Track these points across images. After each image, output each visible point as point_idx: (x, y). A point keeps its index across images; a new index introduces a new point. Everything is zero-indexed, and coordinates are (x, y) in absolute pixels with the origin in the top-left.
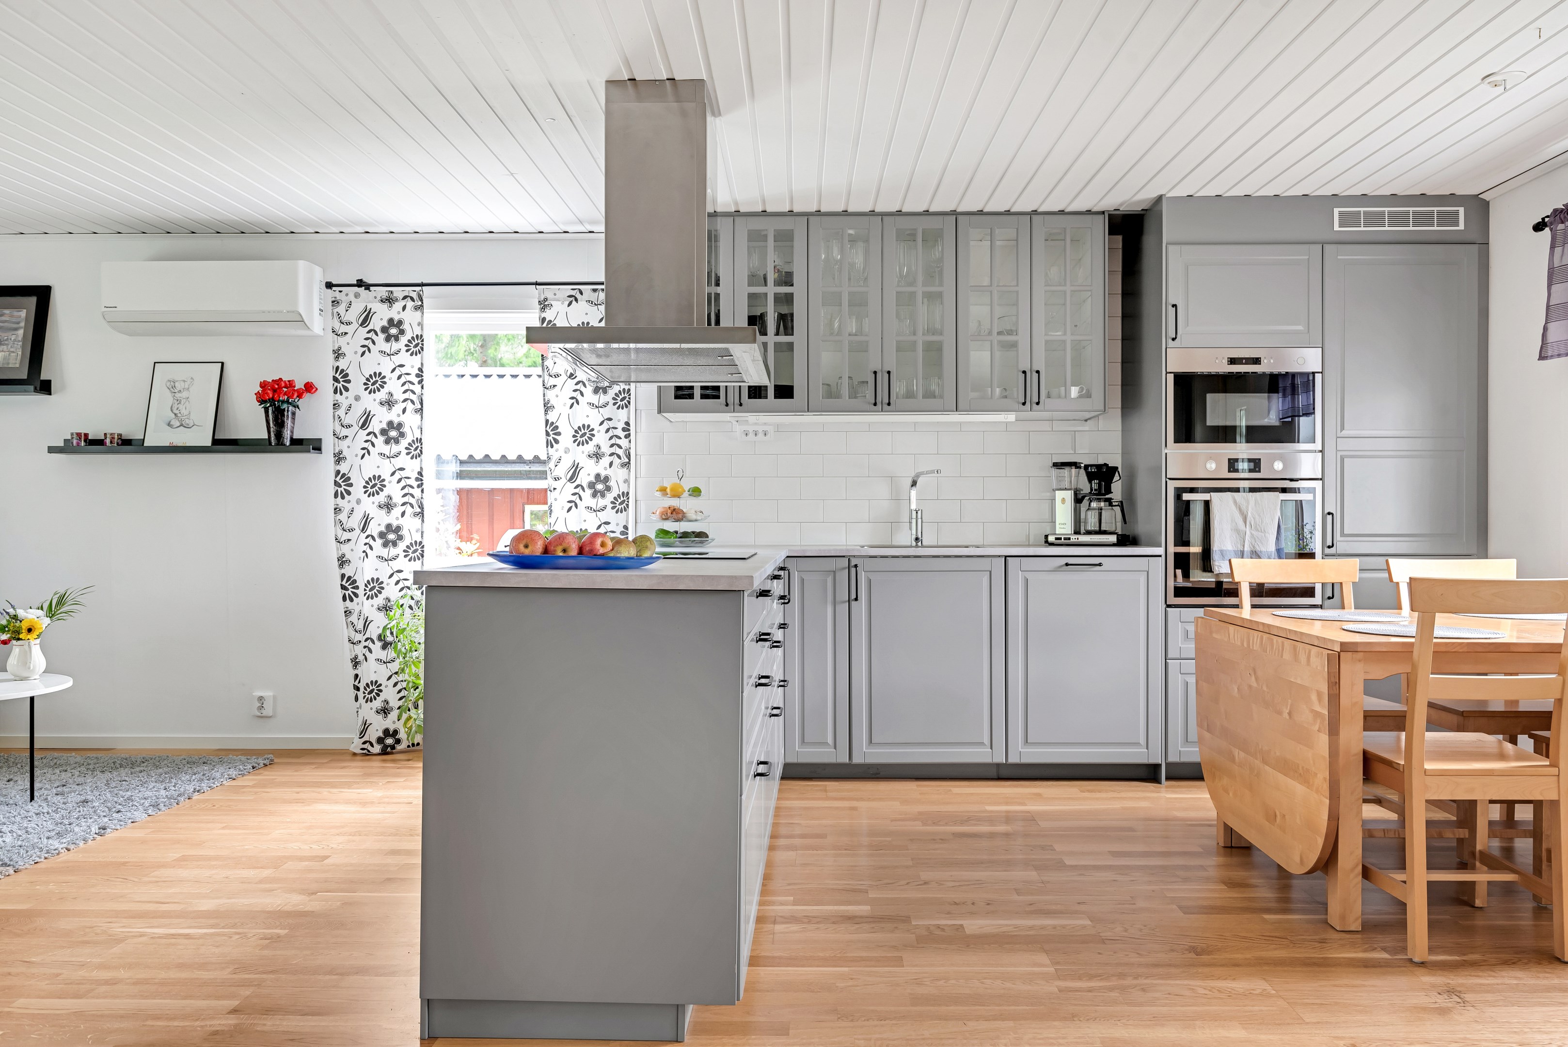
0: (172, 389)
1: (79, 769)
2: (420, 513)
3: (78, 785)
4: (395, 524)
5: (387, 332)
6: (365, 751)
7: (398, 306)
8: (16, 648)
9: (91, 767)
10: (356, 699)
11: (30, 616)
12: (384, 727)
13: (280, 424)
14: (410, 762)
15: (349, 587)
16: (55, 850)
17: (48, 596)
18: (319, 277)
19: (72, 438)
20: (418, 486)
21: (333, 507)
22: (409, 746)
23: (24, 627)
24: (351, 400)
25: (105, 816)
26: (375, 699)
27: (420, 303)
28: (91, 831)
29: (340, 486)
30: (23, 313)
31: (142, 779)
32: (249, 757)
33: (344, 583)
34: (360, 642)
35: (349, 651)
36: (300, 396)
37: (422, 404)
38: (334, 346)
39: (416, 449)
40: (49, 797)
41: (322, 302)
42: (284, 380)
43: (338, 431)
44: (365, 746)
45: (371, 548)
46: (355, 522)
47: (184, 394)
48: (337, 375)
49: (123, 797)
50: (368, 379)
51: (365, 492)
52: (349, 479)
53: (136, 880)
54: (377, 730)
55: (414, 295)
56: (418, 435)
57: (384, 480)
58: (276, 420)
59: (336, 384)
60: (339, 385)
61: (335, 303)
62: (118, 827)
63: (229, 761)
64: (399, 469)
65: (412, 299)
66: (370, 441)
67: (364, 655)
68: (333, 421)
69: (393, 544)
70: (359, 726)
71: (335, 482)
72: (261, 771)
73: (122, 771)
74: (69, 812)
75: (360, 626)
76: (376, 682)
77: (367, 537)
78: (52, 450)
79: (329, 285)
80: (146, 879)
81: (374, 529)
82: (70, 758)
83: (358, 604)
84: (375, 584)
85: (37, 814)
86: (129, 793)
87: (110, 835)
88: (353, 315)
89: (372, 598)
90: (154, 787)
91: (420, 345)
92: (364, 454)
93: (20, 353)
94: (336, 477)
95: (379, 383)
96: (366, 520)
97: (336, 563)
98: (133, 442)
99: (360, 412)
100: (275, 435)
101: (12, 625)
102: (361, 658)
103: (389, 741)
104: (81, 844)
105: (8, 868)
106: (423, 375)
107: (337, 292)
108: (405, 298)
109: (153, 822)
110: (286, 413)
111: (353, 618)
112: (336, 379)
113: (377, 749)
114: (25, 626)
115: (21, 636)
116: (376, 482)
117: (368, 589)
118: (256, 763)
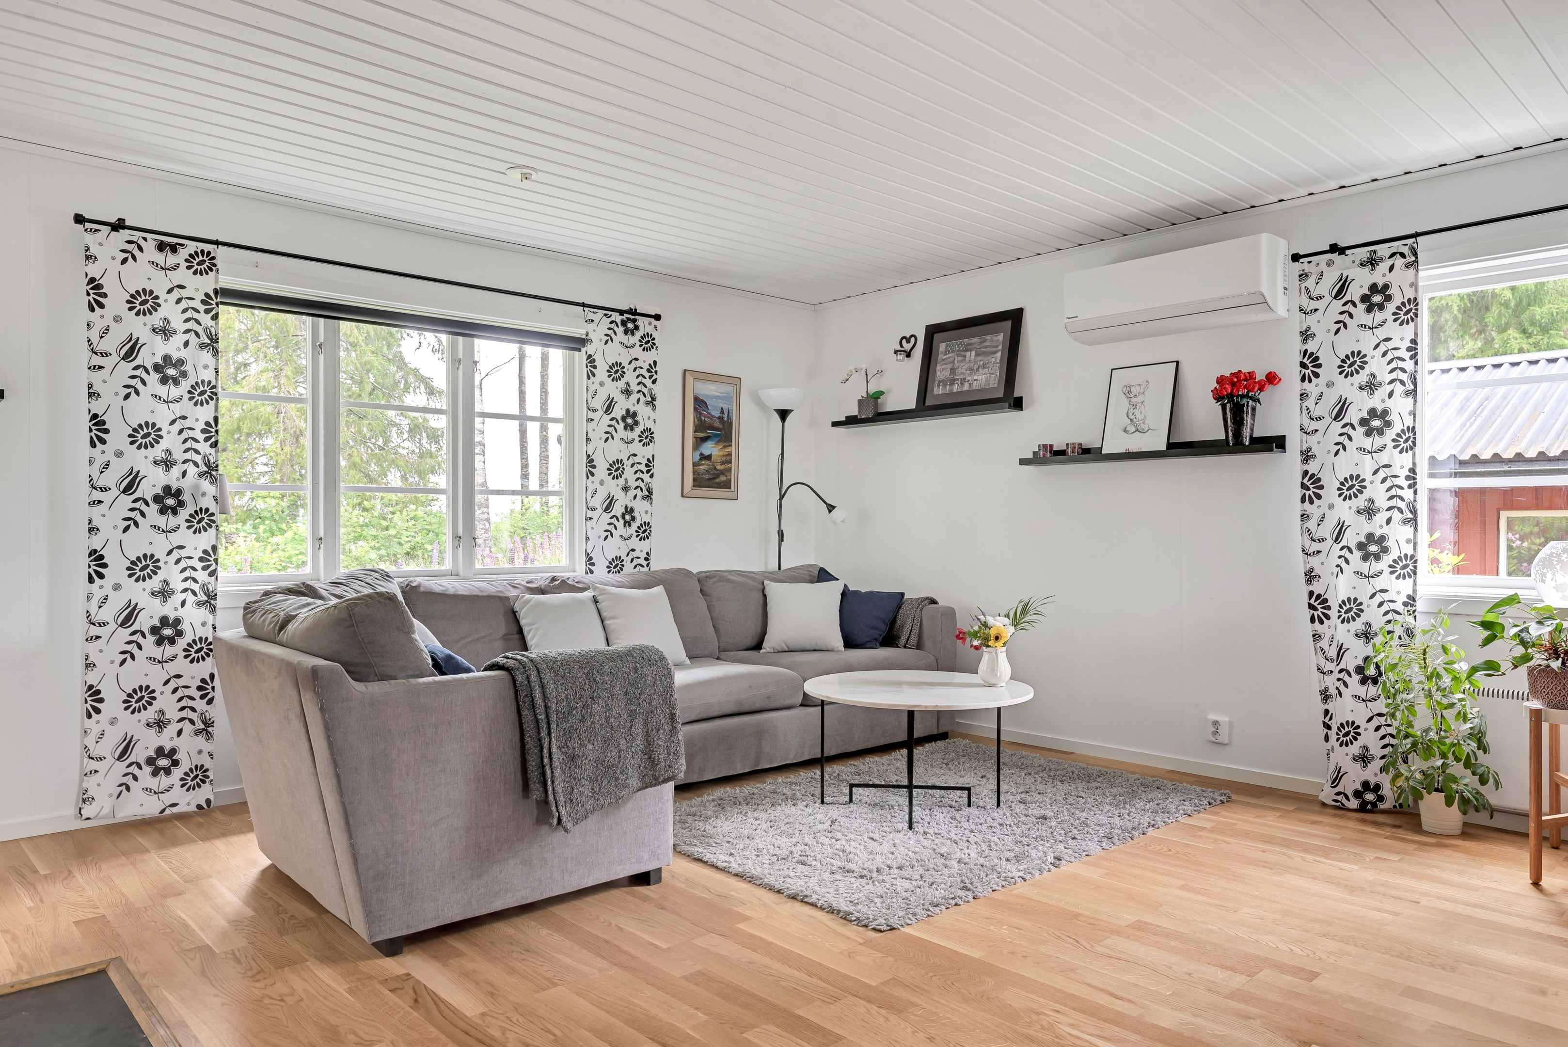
0: (1128, 395)
1: (1041, 775)
2: (1411, 519)
3: (1039, 793)
4: (1378, 533)
5: (1369, 301)
6: (1338, 804)
7: (1383, 267)
8: (986, 652)
9: (1052, 774)
10: (1327, 739)
11: (999, 624)
12: (1363, 779)
13: (1238, 422)
14: (1400, 831)
15: (1319, 607)
16: (1012, 878)
17: (1012, 604)
18: (1284, 250)
19: (1039, 450)
20: (1410, 487)
21: (1300, 513)
22: (1395, 807)
23: (992, 635)
24: (1323, 388)
25: (1061, 842)
26: (1352, 743)
27: (1413, 258)
28: (1047, 860)
29: (1308, 489)
30: (1001, 337)
31: (1098, 798)
32: (1204, 789)
33: (1312, 601)
34: (1332, 672)
35: (1318, 683)
36: (1261, 389)
37: (1415, 384)
38: (1301, 327)
39: (1406, 441)
40: (1013, 804)
41: (1287, 279)
42: (1243, 372)
43: (1306, 425)
44: (1339, 798)
45: (1347, 562)
46: (1327, 530)
47: (1140, 398)
48: (1305, 361)
49: (1079, 819)
50: (1343, 361)
51: (1340, 495)
52: (1319, 480)
53: (1088, 946)
54: (1354, 781)
55: (1405, 250)
56: (1409, 422)
57: (1363, 480)
58: (1234, 418)
59: (1304, 371)
60: (1308, 372)
61: (1303, 276)
62: (1073, 859)
63: (1183, 791)
64: (1383, 467)
65: (1403, 255)
66: (1347, 434)
67: (1337, 688)
68: (1299, 413)
69: (1375, 557)
70: (1331, 774)
71: (1302, 484)
72: (1217, 809)
73: (1079, 784)
74: (1029, 829)
75: (1332, 653)
76: (1353, 723)
77: (1342, 549)
78: (1023, 462)
79: (1296, 258)
80: (1098, 948)
81: (1351, 539)
82: (1035, 760)
83: (1329, 627)
84: (1352, 606)
85: (1001, 825)
86: (1084, 814)
87: (1065, 867)
88: (1325, 287)
89: (1348, 622)
90: (1108, 811)
91: (1413, 311)
92: (1339, 450)
93: (998, 374)
94: (1303, 479)
95: (1358, 363)
96: (1341, 530)
97: (1303, 579)
98: (1092, 451)
99: (1334, 400)
100: (1233, 434)
101: (982, 631)
102: (1333, 691)
103: (1370, 797)
104: (1037, 873)
105: (968, 893)
106: (1417, 347)
107: (1306, 263)
108: (1393, 255)
109: (1107, 859)
110: (1245, 409)
111: (1324, 643)
112: (1303, 365)
113: (1354, 803)
114: (993, 633)
115: (990, 643)
116: (1354, 482)
117: (1343, 611)
118: (1212, 798)
